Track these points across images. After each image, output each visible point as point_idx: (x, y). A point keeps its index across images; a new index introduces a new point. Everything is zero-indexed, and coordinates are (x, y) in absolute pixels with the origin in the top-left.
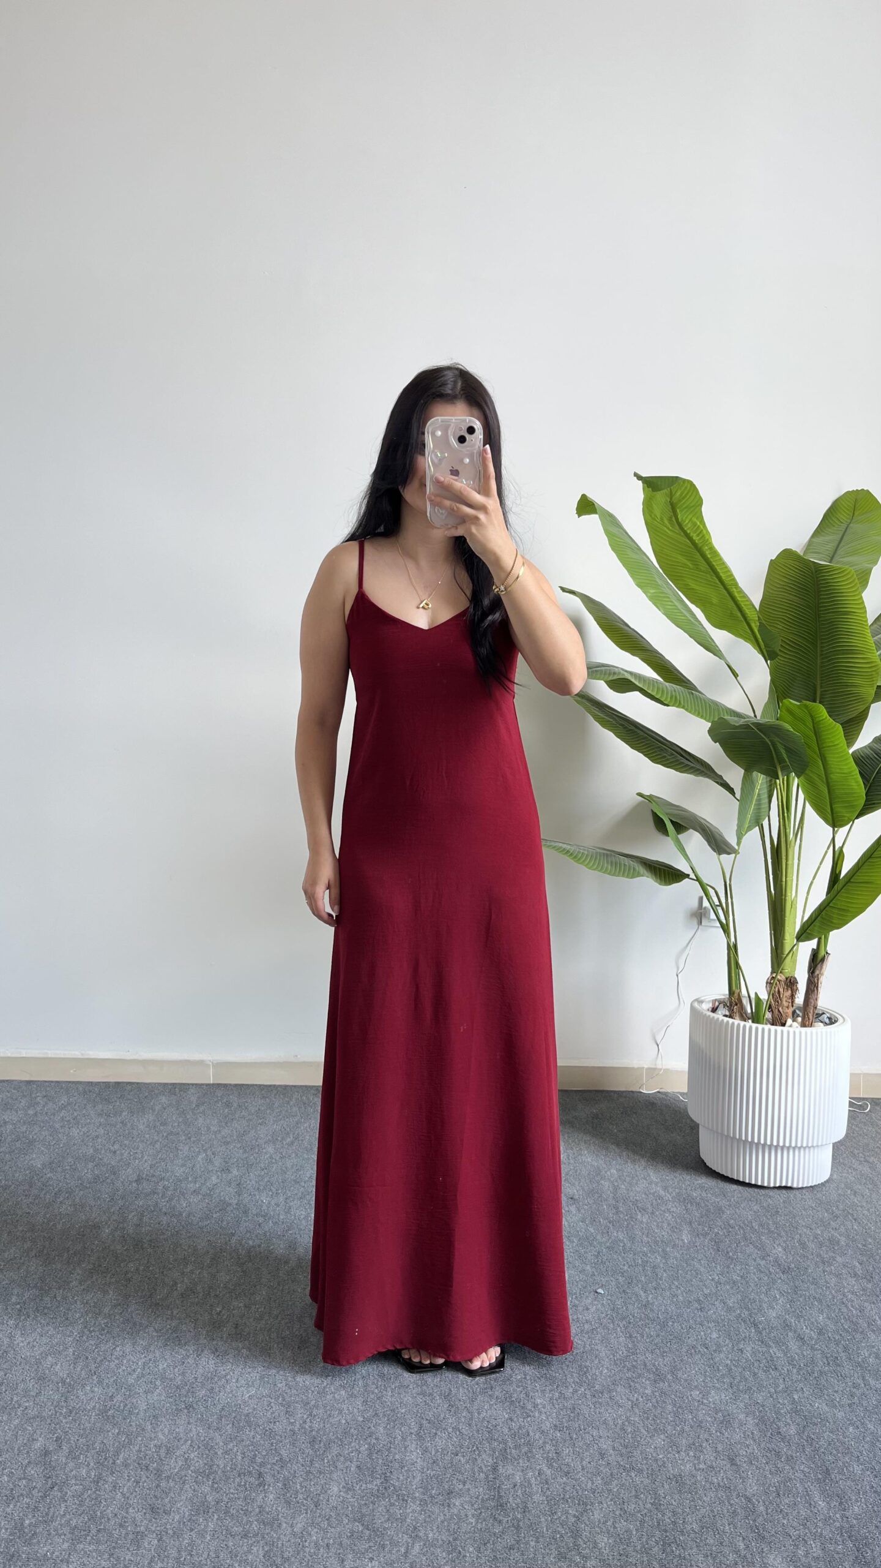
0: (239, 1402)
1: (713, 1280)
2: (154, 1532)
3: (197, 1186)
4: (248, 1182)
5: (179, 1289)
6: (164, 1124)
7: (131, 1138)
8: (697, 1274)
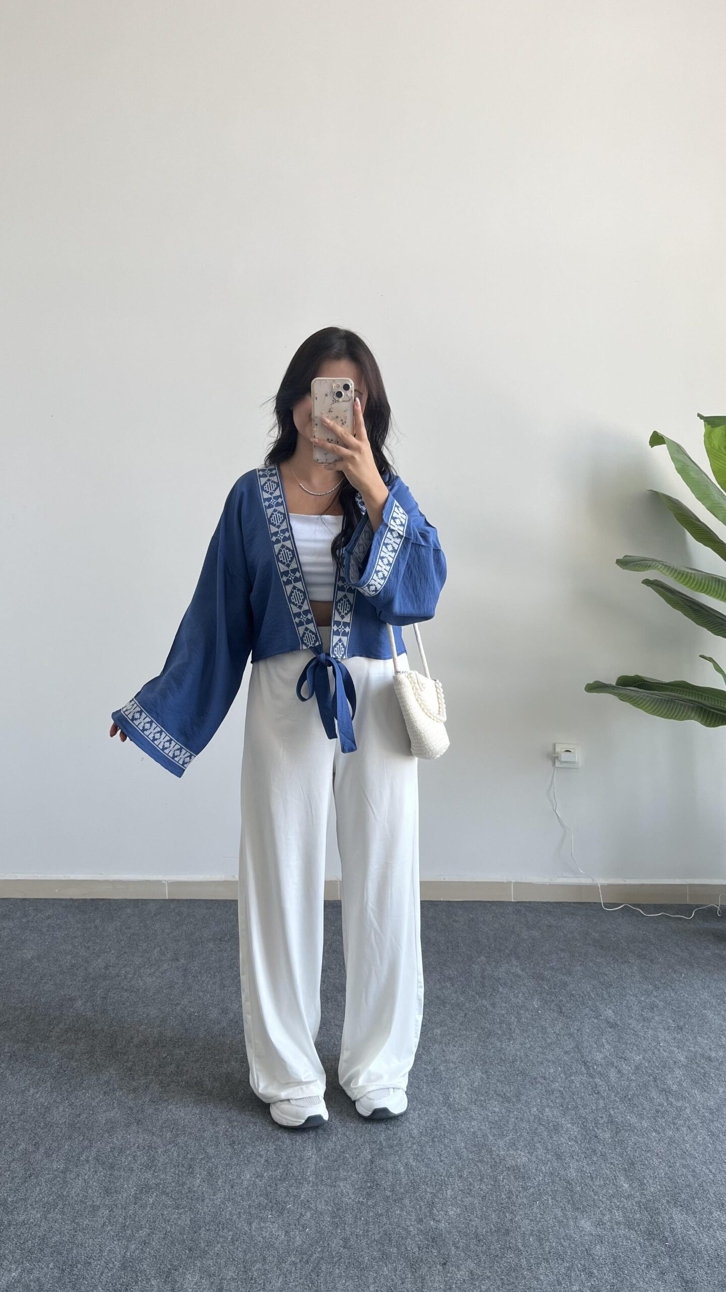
0: (177, 1118)
1: (555, 1033)
2: (107, 1205)
3: (152, 971)
4: (192, 968)
5: (134, 1041)
6: (129, 928)
7: (101, 938)
8: (543, 1029)
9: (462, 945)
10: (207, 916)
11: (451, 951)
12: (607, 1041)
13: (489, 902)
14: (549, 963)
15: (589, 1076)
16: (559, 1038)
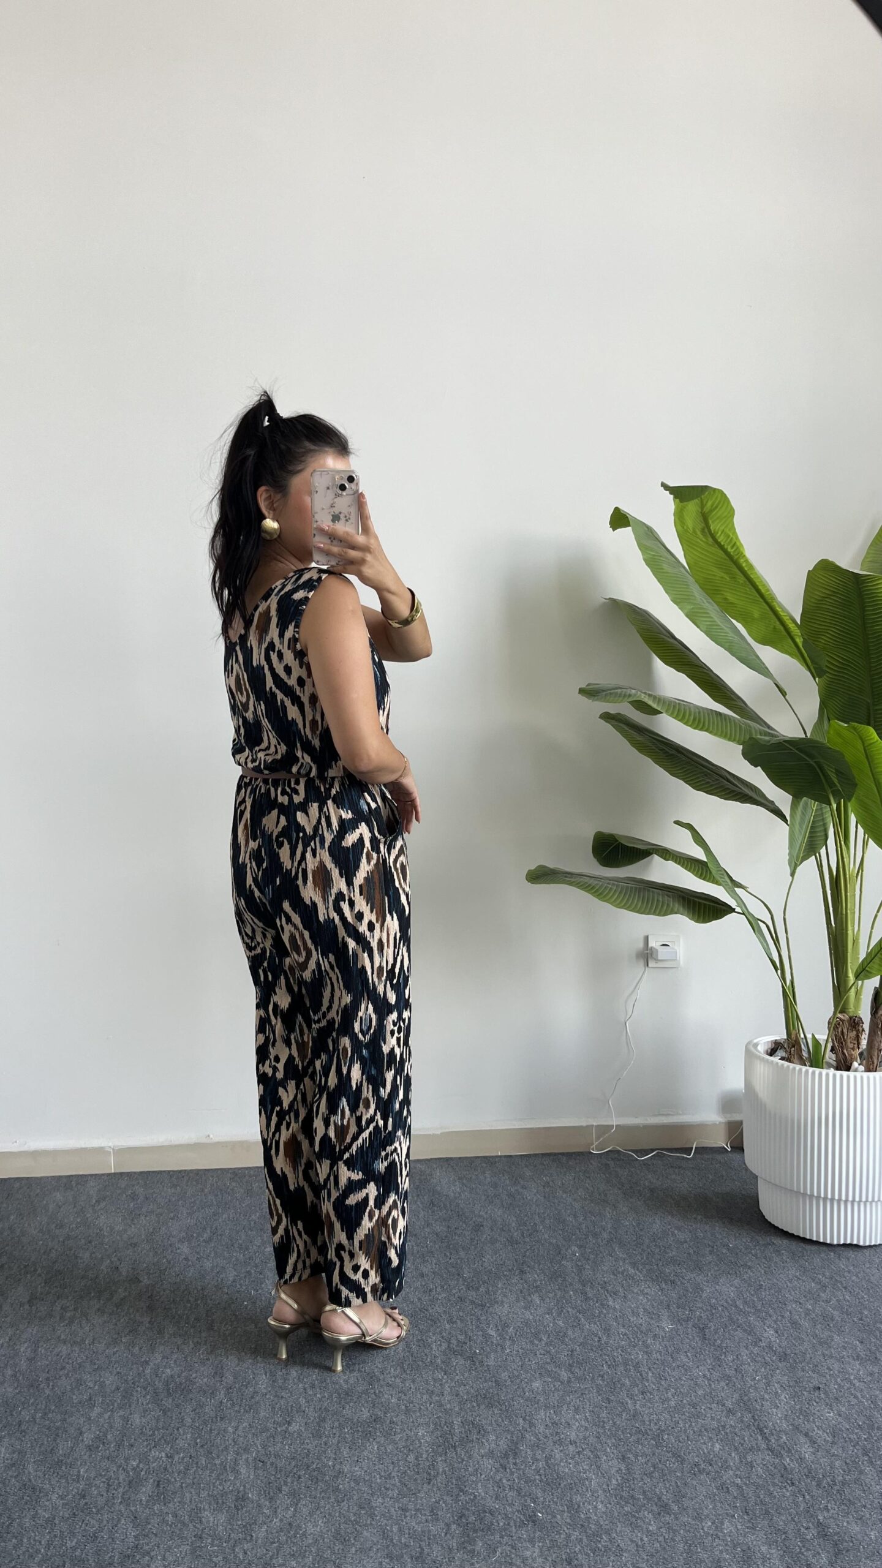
9: (541, 1227)
10: (174, 1199)
11: (527, 1239)
12: (782, 1386)
13: (563, 1154)
14: (667, 1253)
15: (772, 1451)
16: (713, 1386)
